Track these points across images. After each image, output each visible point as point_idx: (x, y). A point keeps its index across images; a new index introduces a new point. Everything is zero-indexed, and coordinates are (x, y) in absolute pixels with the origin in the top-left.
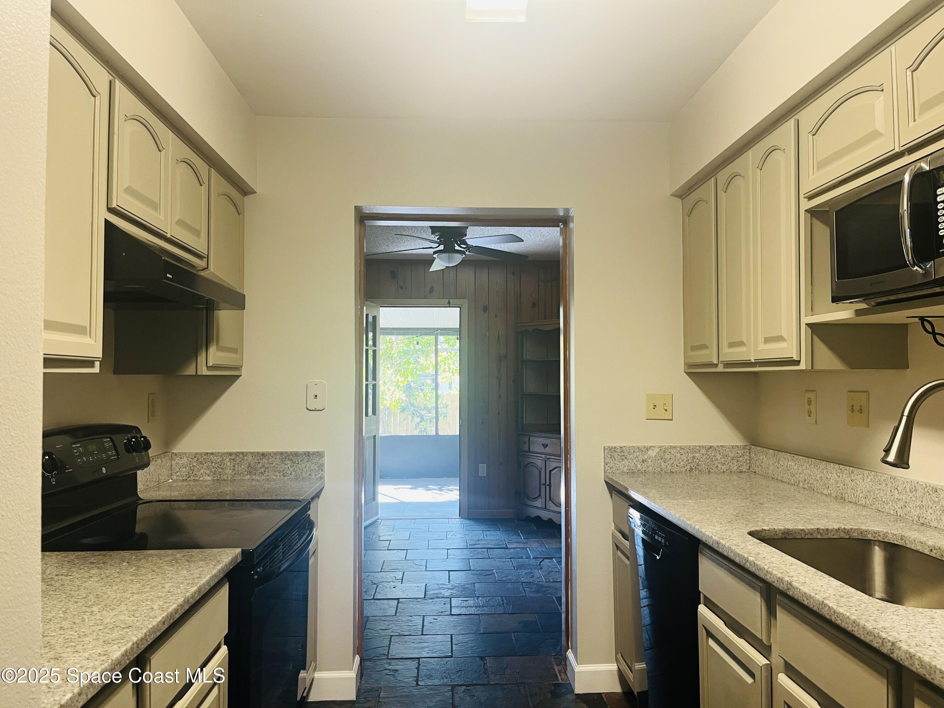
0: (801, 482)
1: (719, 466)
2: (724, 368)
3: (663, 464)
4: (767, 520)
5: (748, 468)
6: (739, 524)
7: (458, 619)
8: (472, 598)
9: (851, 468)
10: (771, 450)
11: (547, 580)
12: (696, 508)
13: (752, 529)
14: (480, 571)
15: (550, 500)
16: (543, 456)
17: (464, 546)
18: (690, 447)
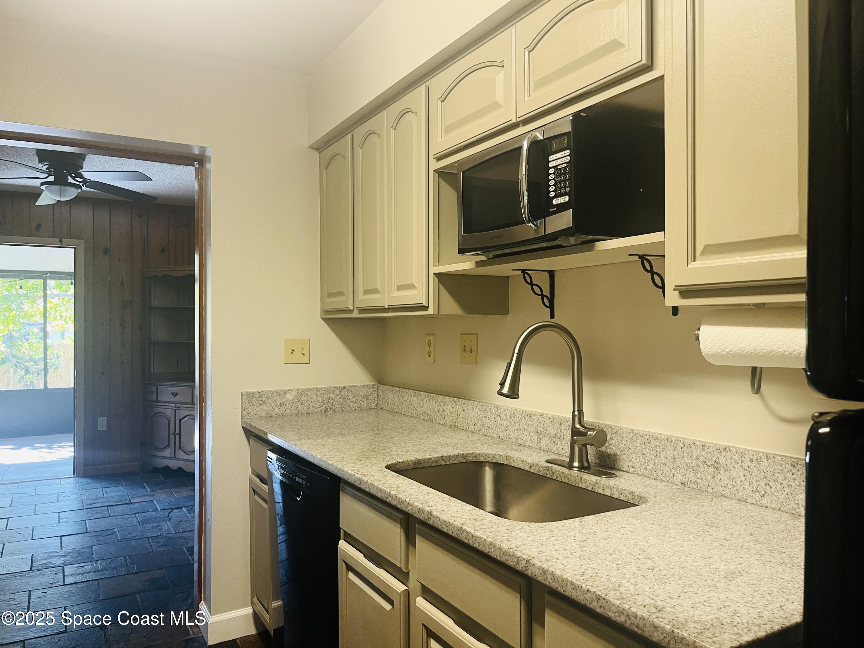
0: (421, 414)
1: (352, 405)
2: (359, 313)
3: (299, 406)
4: (399, 452)
5: (376, 404)
6: (377, 459)
7: (72, 589)
8: (90, 563)
9: (463, 400)
10: (396, 388)
11: (177, 531)
12: (335, 447)
13: (389, 463)
14: (99, 532)
15: (180, 448)
16: (173, 405)
17: (79, 507)
18: (325, 388)
